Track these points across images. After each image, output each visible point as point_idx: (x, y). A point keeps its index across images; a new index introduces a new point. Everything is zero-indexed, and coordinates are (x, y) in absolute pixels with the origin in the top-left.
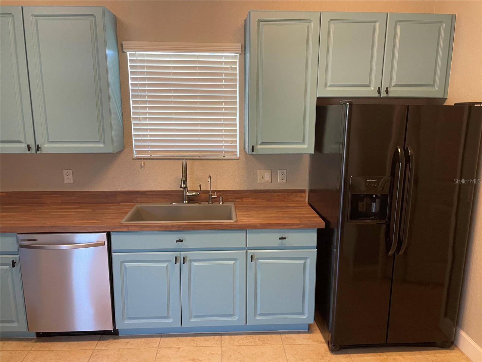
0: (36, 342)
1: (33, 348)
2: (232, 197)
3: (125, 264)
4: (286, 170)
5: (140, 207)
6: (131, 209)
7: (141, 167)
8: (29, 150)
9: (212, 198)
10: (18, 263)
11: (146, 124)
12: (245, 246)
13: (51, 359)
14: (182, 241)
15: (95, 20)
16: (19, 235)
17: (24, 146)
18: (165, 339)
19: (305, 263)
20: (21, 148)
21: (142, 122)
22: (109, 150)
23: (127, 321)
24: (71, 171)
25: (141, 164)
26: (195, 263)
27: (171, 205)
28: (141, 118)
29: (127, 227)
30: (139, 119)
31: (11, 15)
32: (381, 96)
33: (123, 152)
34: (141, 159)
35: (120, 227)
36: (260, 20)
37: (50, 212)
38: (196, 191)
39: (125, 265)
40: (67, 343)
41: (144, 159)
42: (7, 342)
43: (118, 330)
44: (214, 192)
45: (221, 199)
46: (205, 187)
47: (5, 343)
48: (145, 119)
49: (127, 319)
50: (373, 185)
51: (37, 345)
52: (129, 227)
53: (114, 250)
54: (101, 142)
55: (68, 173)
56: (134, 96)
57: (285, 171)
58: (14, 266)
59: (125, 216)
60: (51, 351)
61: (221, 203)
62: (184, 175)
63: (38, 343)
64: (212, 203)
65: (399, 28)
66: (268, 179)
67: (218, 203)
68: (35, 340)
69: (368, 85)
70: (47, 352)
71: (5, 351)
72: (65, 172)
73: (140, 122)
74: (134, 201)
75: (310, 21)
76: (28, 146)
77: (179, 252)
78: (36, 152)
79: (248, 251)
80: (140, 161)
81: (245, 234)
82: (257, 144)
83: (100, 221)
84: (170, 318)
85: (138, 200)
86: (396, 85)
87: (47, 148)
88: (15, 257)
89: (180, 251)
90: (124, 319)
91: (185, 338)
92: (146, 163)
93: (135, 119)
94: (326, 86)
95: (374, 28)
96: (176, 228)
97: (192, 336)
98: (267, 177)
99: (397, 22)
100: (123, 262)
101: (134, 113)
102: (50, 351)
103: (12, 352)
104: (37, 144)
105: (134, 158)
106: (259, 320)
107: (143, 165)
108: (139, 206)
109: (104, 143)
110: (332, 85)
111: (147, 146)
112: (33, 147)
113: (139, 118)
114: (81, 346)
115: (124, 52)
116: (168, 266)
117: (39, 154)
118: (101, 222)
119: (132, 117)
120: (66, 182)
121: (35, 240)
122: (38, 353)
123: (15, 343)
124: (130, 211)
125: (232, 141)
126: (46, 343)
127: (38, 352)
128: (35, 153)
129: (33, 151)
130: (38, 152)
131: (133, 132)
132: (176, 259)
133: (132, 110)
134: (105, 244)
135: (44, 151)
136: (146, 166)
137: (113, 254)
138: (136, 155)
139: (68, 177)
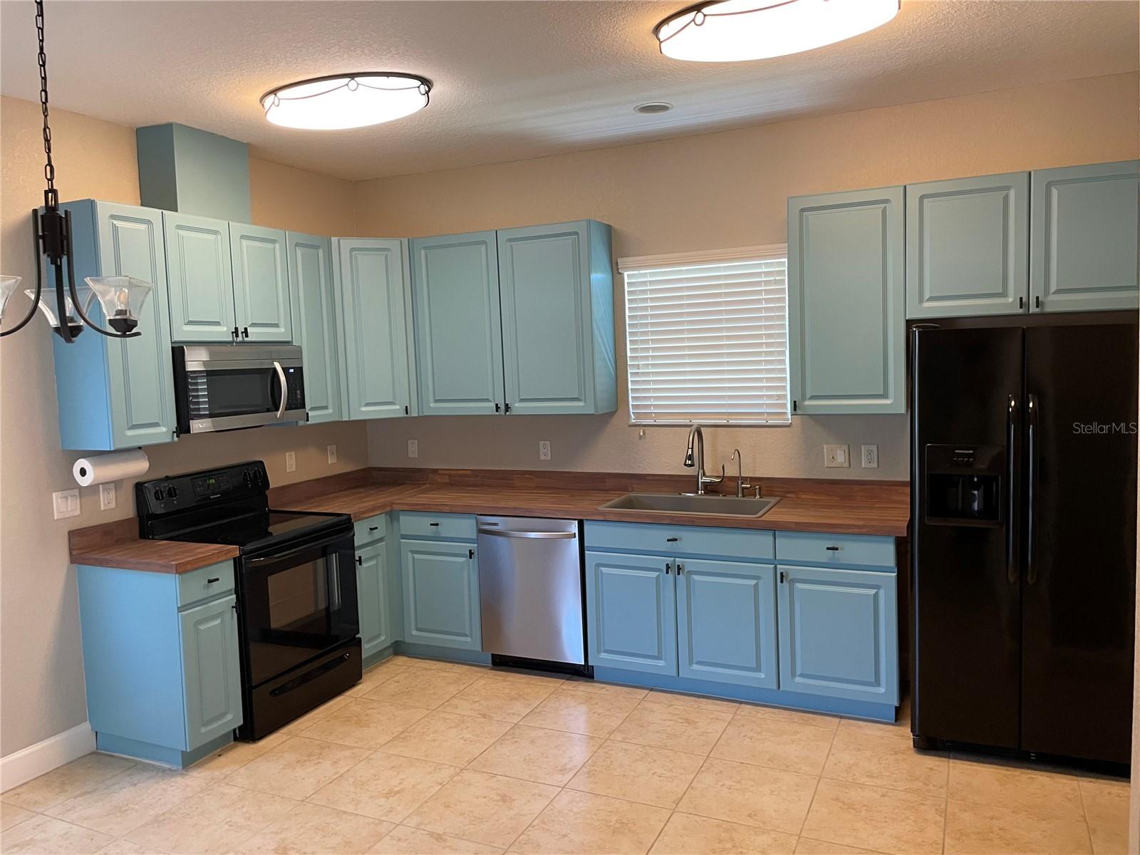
1: (486, 674)
2: (780, 490)
3: (601, 568)
4: (876, 446)
5: (634, 496)
8: (497, 411)
9: (743, 488)
10: (476, 553)
11: (648, 374)
12: (772, 558)
14: (676, 540)
15: (578, 237)
16: (478, 517)
17: (493, 405)
18: (654, 693)
19: (876, 596)
20: (487, 408)
21: (642, 370)
22: (590, 410)
23: (604, 655)
24: (549, 442)
25: (640, 433)
26: (696, 578)
27: (680, 496)
28: (641, 365)
29: (604, 514)
30: (639, 367)
31: (484, 242)
32: (1029, 311)
33: (615, 415)
34: (640, 426)
36: (803, 210)
38: (718, 477)
41: (644, 426)
42: (457, 665)
43: (593, 667)
44: (745, 479)
45: (757, 491)
46: (731, 471)
48: (647, 365)
49: (604, 652)
50: (966, 459)
51: (491, 673)
52: (606, 515)
53: (588, 547)
54: (581, 399)
55: (544, 444)
56: (632, 333)
57: (874, 448)
58: (471, 558)
60: (506, 680)
61: (758, 497)
62: (690, 447)
63: (492, 671)
64: (743, 496)
65: (1055, 192)
66: (843, 461)
67: (753, 497)
68: (490, 667)
69: (1004, 294)
70: (500, 680)
72: (542, 443)
73: (639, 371)
74: (630, 490)
75: (886, 201)
76: (497, 405)
77: (673, 558)
79: (779, 566)
80: (638, 428)
81: (771, 538)
82: (804, 399)
84: (661, 659)
86: (1058, 292)
87: (519, 408)
88: (473, 546)
89: (676, 557)
90: (599, 652)
91: (687, 697)
92: (646, 432)
93: (633, 366)
94: (921, 301)
95: (1006, 199)
96: (668, 520)
97: (695, 697)
98: (841, 458)
99: (1049, 186)
100: (598, 565)
101: (633, 358)
104: (507, 403)
105: (630, 424)
106: (800, 684)
107: (642, 434)
108: (632, 495)
109: (585, 402)
110: (931, 299)
111: (649, 406)
112: (503, 407)
113: (638, 365)
115: (620, 274)
116: (657, 577)
117: (509, 415)
119: (629, 363)
120: (542, 458)
121: (496, 524)
124: (616, 498)
125: (778, 396)
127: (491, 679)
128: (504, 414)
129: (502, 411)
130: (507, 413)
131: (630, 386)
132: (668, 567)
133: (629, 354)
134: (575, 537)
135: (514, 412)
136: (647, 435)
137: (586, 552)
138: (634, 419)
139: (545, 451)
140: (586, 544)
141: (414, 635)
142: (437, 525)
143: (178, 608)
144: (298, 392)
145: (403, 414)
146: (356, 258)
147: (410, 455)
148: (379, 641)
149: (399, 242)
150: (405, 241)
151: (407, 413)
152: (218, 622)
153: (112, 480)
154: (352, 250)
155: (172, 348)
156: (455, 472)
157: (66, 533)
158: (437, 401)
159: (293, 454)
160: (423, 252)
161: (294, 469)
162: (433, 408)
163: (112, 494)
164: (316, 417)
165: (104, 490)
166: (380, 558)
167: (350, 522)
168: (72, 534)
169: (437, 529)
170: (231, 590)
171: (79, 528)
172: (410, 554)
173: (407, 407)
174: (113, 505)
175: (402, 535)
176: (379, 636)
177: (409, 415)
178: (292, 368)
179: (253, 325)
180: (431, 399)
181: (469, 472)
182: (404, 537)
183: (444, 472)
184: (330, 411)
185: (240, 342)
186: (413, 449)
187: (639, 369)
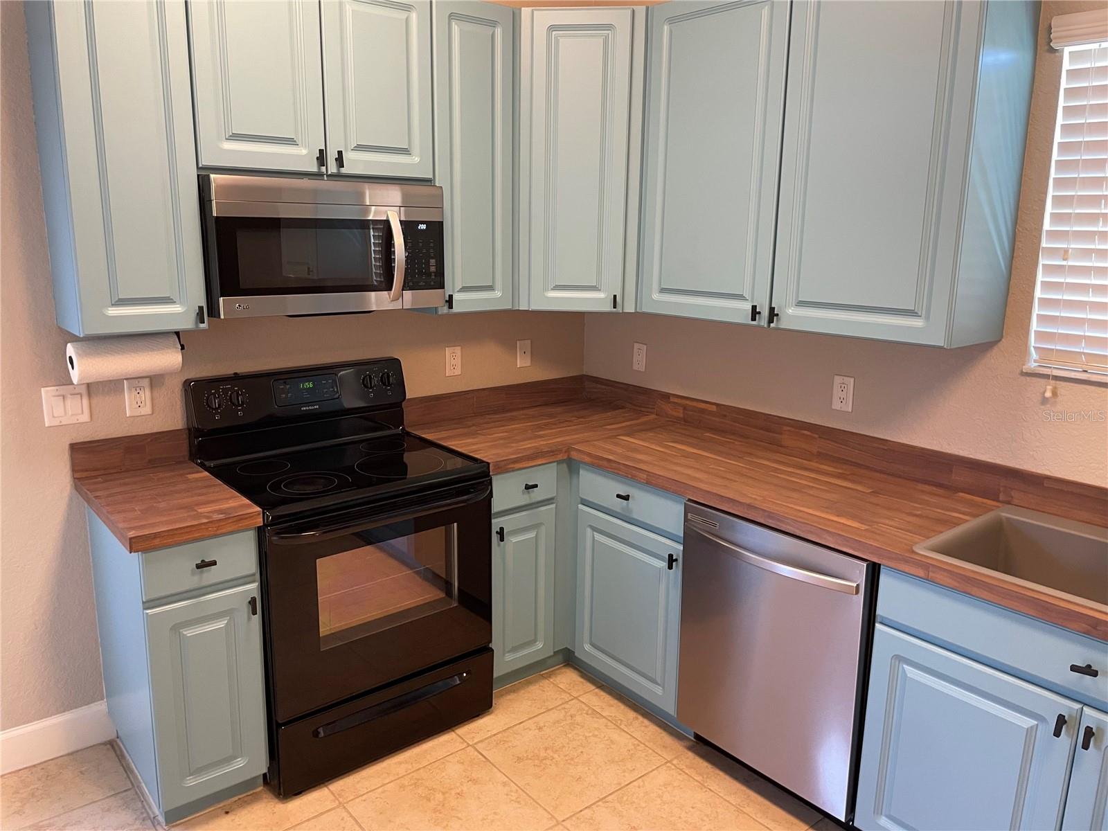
0: (690, 748)
1: (676, 758)
3: (905, 666)
5: (1008, 519)
6: (975, 516)
7: (1045, 401)
8: (753, 319)
10: (680, 562)
11: (1085, 271)
13: (694, 806)
14: (1094, 674)
20: (737, 312)
21: (1071, 263)
22: (937, 338)
23: (885, 822)
24: (852, 380)
25: (1044, 392)
28: (1070, 250)
29: (926, 566)
30: (1065, 254)
33: (996, 349)
34: (1047, 377)
35: (906, 561)
37: (776, 470)
39: (903, 668)
40: (744, 788)
41: (1056, 378)
42: (641, 718)
47: (637, 718)
48: (1087, 253)
49: (886, 816)
51: (687, 758)
52: (931, 569)
53: (883, 617)
54: (920, 314)
55: (843, 383)
56: (1060, 183)
58: (671, 566)
59: (942, 532)
60: (705, 787)
63: (690, 754)
68: (691, 743)
70: (696, 783)
71: (629, 737)
72: (838, 380)
73: (1064, 263)
74: (1002, 497)
76: (754, 308)
77: (1078, 706)
78: (769, 326)
80: (1043, 381)
83: (864, 527)
85: (1012, 497)
87: (794, 317)
88: (677, 549)
89: (1086, 704)
92: (1060, 391)
93: (1052, 252)
96: (1084, 625)
100: (900, 660)
101: (1053, 235)
102: (702, 785)
103: (639, 745)
104: (773, 306)
105: (1024, 371)
107: (1048, 394)
108: (1006, 513)
109: (927, 318)
111: (1078, 339)
112: (765, 313)
113: (1066, 251)
114: (767, 817)
115: (1052, 51)
116: (1030, 732)
117: (774, 328)
118: (866, 530)
119: (1044, 248)
120: (836, 405)
121: (714, 525)
122: (679, 777)
123: (653, 728)
124: (967, 521)
126: (706, 764)
127: (680, 774)
128: (766, 326)
129: (763, 320)
130: (772, 325)
131: (1038, 293)
132: (1061, 721)
133: (1047, 225)
134: (857, 592)
135: (784, 323)
136: (1060, 398)
137: (877, 625)
138: (1035, 361)
139: (843, 395)
140: (880, 611)
141: (586, 650)
142: (626, 498)
143: (143, 602)
144: (433, 262)
145: (608, 308)
146: (557, 42)
147: (635, 367)
148: (533, 649)
149: (629, 12)
150: (641, 12)
151: (615, 307)
152: (221, 624)
153: (149, 374)
154: (552, 28)
155: (198, 175)
156: (694, 404)
157: (67, 447)
158: (663, 290)
159: (458, 350)
160: (666, 28)
161: (458, 371)
162: (659, 302)
163: (146, 395)
164: (465, 302)
165: (130, 389)
166: (543, 529)
167: (488, 475)
168: (75, 448)
169: (628, 504)
170: (254, 575)
171: (88, 440)
172: (589, 530)
173: (615, 296)
174: (147, 410)
175: (582, 499)
176: (534, 641)
177: (619, 309)
178: (422, 223)
179: (359, 148)
180: (655, 286)
181: (714, 408)
182: (585, 503)
183: (676, 400)
184: (498, 294)
185: (332, 176)
186: (640, 359)
187: (1065, 259)
